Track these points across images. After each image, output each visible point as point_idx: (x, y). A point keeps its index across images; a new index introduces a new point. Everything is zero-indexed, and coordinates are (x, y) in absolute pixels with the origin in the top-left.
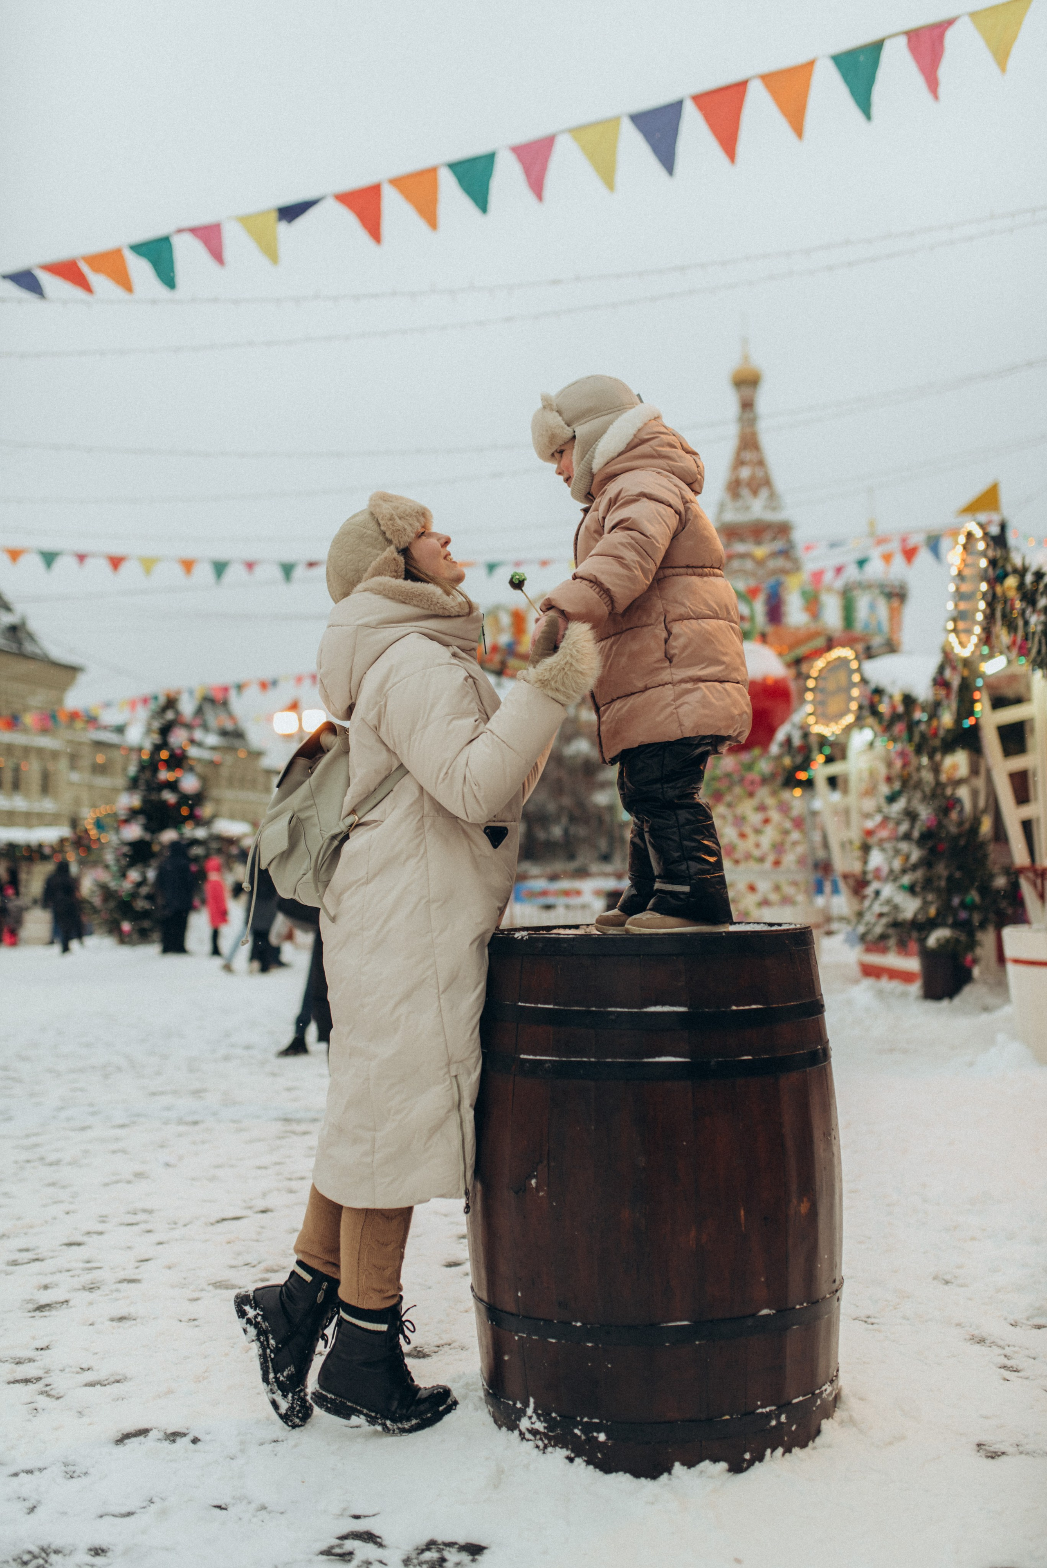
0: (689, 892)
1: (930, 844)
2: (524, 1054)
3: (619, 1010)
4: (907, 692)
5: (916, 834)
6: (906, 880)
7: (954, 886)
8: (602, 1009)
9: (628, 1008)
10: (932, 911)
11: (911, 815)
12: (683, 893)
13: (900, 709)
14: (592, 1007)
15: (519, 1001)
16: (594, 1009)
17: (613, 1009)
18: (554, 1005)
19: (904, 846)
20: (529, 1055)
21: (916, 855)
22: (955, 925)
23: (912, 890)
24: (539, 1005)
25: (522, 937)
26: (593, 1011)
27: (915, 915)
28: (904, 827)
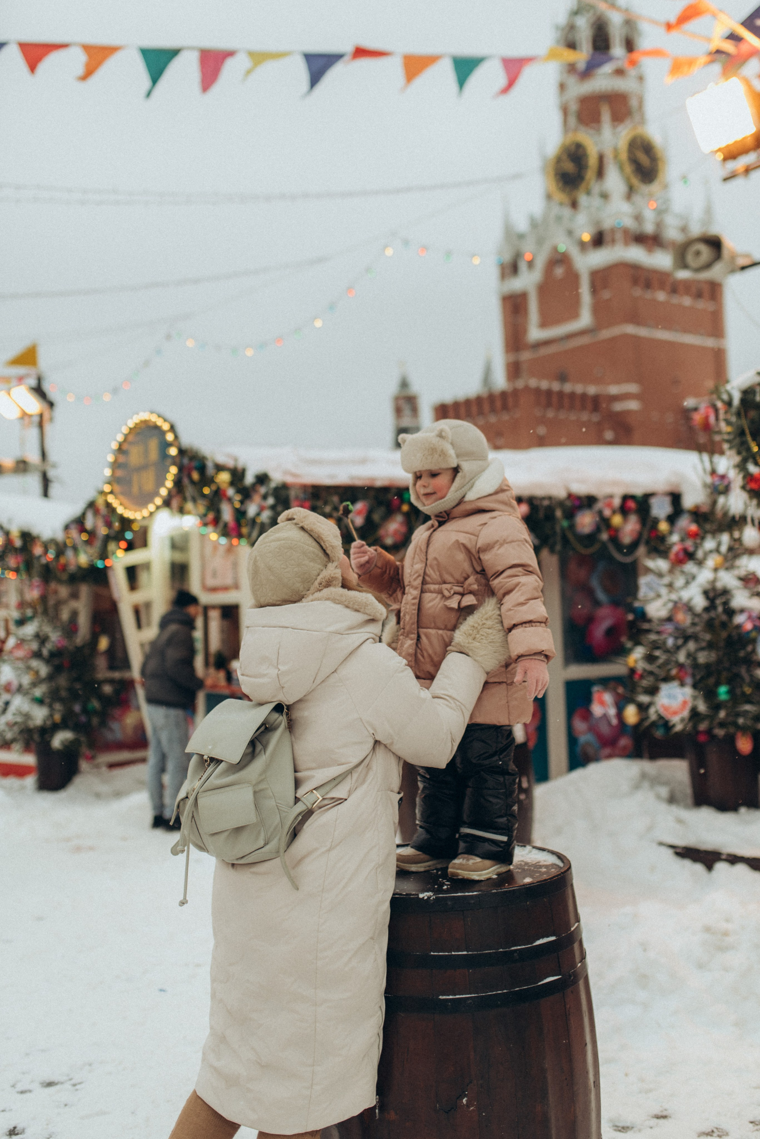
0: (506, 842)
1: (56, 661)
2: (443, 995)
3: (519, 947)
4: (26, 529)
5: (45, 652)
6: (38, 692)
7: (74, 696)
8: (507, 950)
9: (525, 945)
10: (57, 717)
11: (41, 639)
12: (502, 842)
13: (18, 543)
14: (500, 949)
15: (431, 951)
16: (501, 950)
17: (515, 948)
18: (467, 952)
19: (35, 663)
20: (449, 995)
21: (44, 670)
22: (76, 728)
23: (40, 702)
24: (453, 953)
25: (423, 897)
26: (501, 951)
27: (45, 721)
28: (35, 646)
